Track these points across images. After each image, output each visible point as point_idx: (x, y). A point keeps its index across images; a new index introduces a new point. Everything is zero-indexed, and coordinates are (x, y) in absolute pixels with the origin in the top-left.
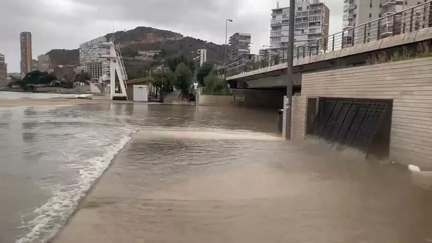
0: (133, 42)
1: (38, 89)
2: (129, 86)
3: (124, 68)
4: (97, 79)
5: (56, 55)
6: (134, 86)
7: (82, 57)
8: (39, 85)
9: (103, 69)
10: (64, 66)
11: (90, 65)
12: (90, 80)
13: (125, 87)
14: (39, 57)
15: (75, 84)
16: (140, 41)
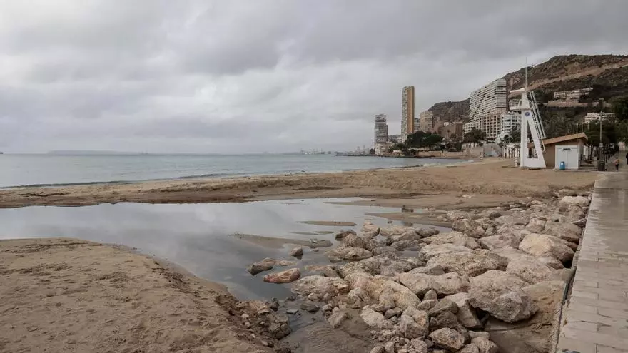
0: (546, 81)
1: (421, 154)
2: (549, 148)
3: (541, 123)
4: (493, 137)
5: (441, 110)
6: (557, 147)
7: (473, 109)
8: (422, 149)
9: (501, 123)
10: (450, 123)
11: (484, 119)
12: (483, 140)
13: (543, 149)
14: (421, 114)
15: (464, 146)
16: (557, 77)
